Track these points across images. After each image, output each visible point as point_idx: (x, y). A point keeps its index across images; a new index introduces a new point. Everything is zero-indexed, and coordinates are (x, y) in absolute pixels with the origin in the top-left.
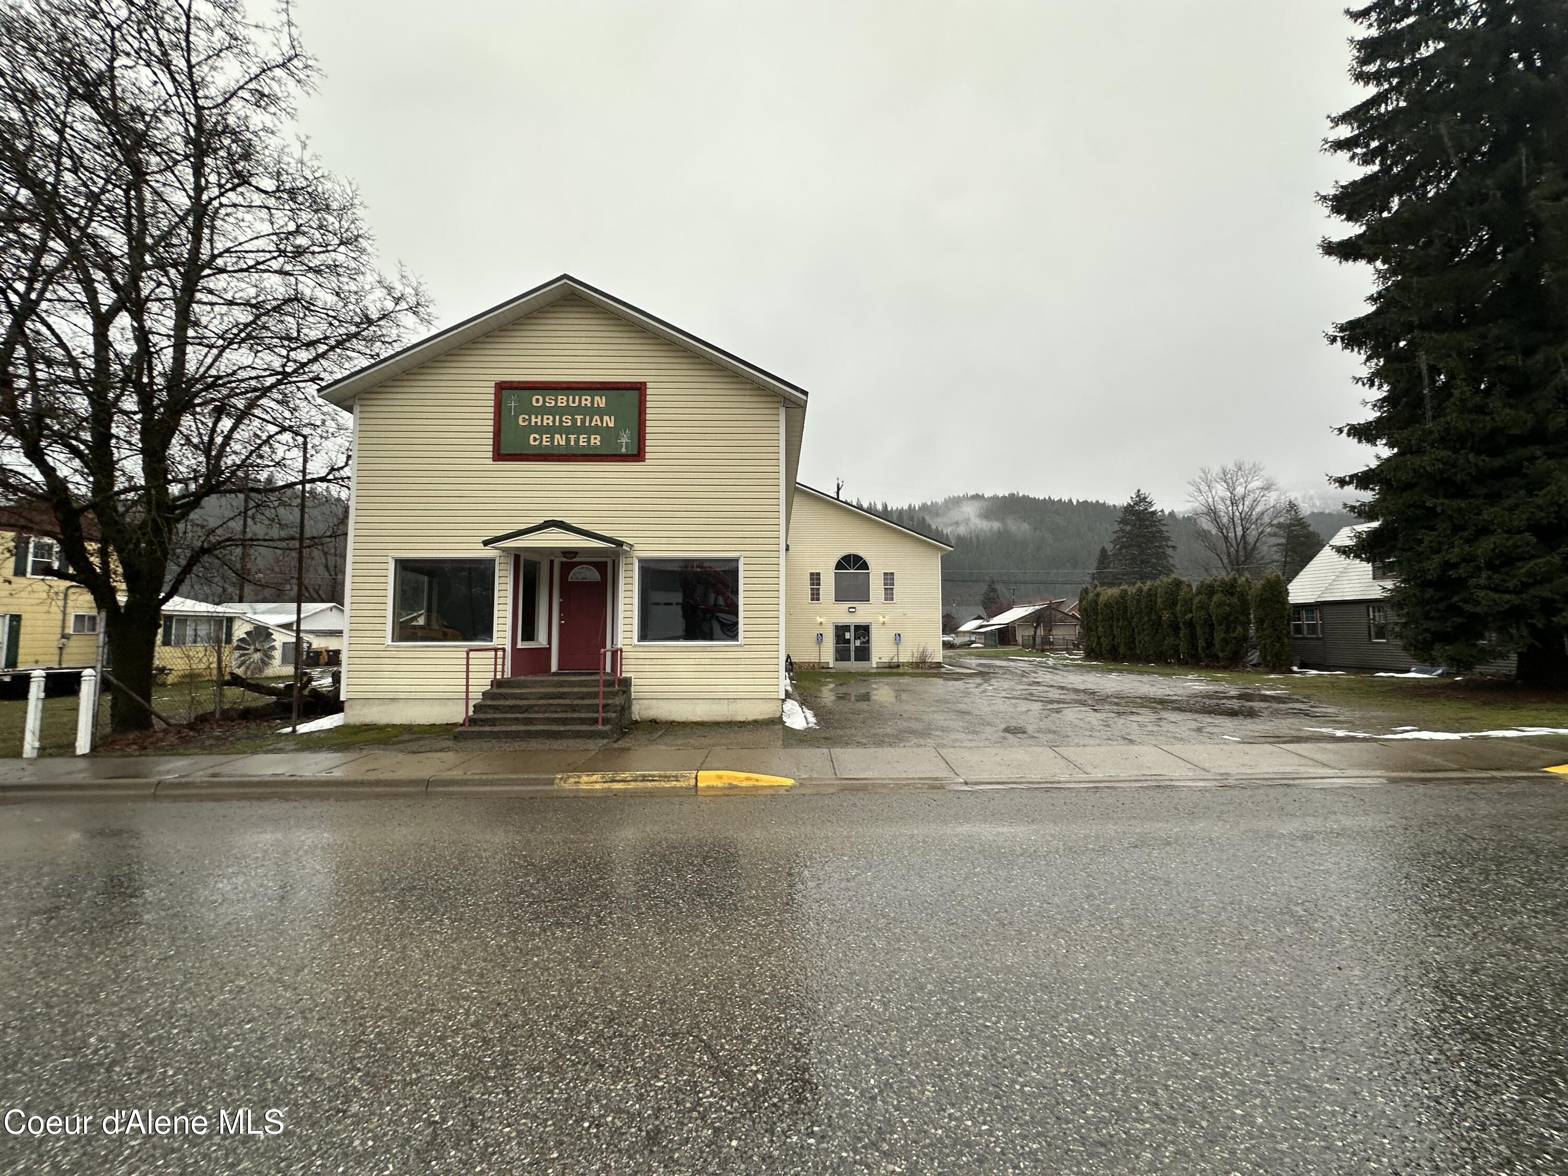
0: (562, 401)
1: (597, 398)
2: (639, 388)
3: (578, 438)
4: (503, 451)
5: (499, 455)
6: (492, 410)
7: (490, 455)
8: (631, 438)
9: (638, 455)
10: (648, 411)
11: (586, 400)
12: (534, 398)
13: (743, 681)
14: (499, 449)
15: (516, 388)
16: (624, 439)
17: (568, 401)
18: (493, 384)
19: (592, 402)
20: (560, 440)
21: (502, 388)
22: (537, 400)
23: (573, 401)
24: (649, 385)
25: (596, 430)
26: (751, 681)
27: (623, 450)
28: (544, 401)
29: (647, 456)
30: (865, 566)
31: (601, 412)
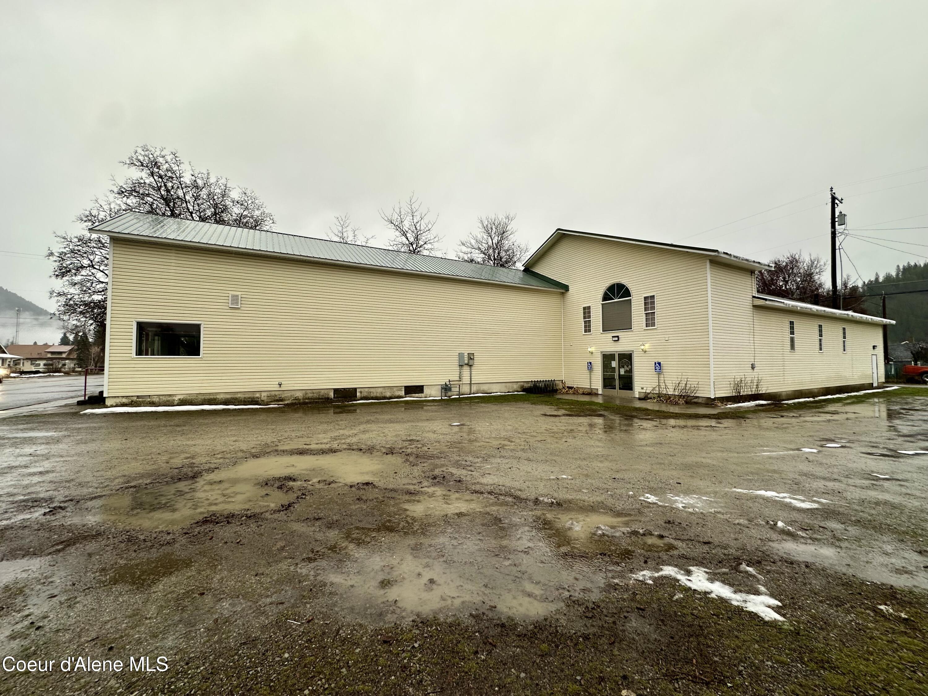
30: (627, 293)
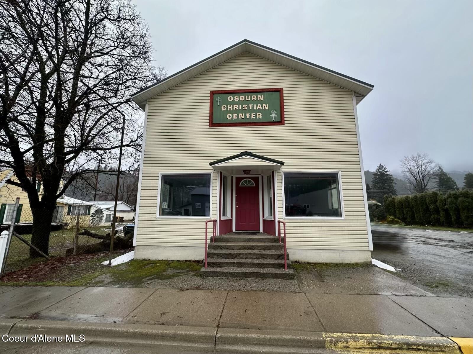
0: (242, 98)
1: (259, 96)
2: (280, 91)
3: (251, 115)
4: (214, 122)
5: (212, 124)
6: (209, 104)
7: (208, 124)
8: (277, 114)
9: (281, 122)
10: (285, 101)
11: (254, 97)
12: (229, 98)
13: (347, 240)
14: (212, 121)
15: (220, 94)
16: (274, 115)
17: (245, 98)
18: (209, 92)
19: (257, 98)
20: (242, 116)
21: (213, 93)
22: (230, 98)
23: (248, 98)
24: (284, 89)
25: (259, 111)
26: (352, 240)
27: (273, 120)
28: (234, 99)
29: (286, 122)
31: (261, 102)
